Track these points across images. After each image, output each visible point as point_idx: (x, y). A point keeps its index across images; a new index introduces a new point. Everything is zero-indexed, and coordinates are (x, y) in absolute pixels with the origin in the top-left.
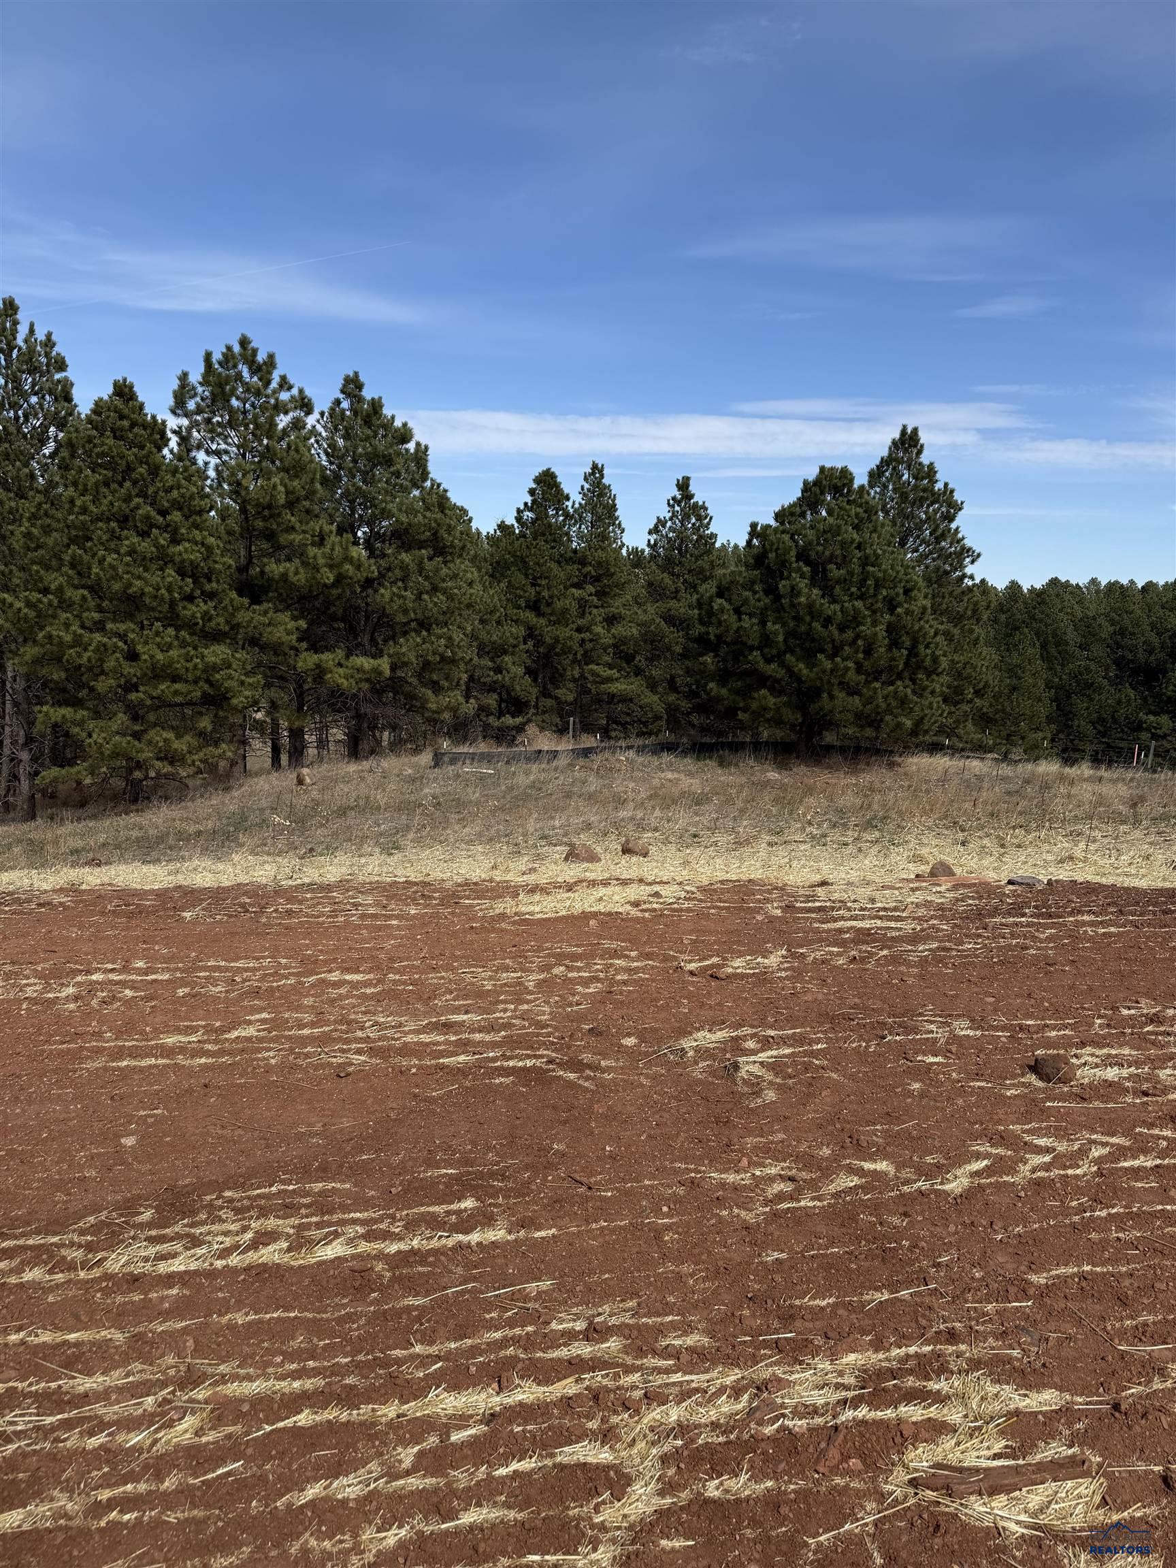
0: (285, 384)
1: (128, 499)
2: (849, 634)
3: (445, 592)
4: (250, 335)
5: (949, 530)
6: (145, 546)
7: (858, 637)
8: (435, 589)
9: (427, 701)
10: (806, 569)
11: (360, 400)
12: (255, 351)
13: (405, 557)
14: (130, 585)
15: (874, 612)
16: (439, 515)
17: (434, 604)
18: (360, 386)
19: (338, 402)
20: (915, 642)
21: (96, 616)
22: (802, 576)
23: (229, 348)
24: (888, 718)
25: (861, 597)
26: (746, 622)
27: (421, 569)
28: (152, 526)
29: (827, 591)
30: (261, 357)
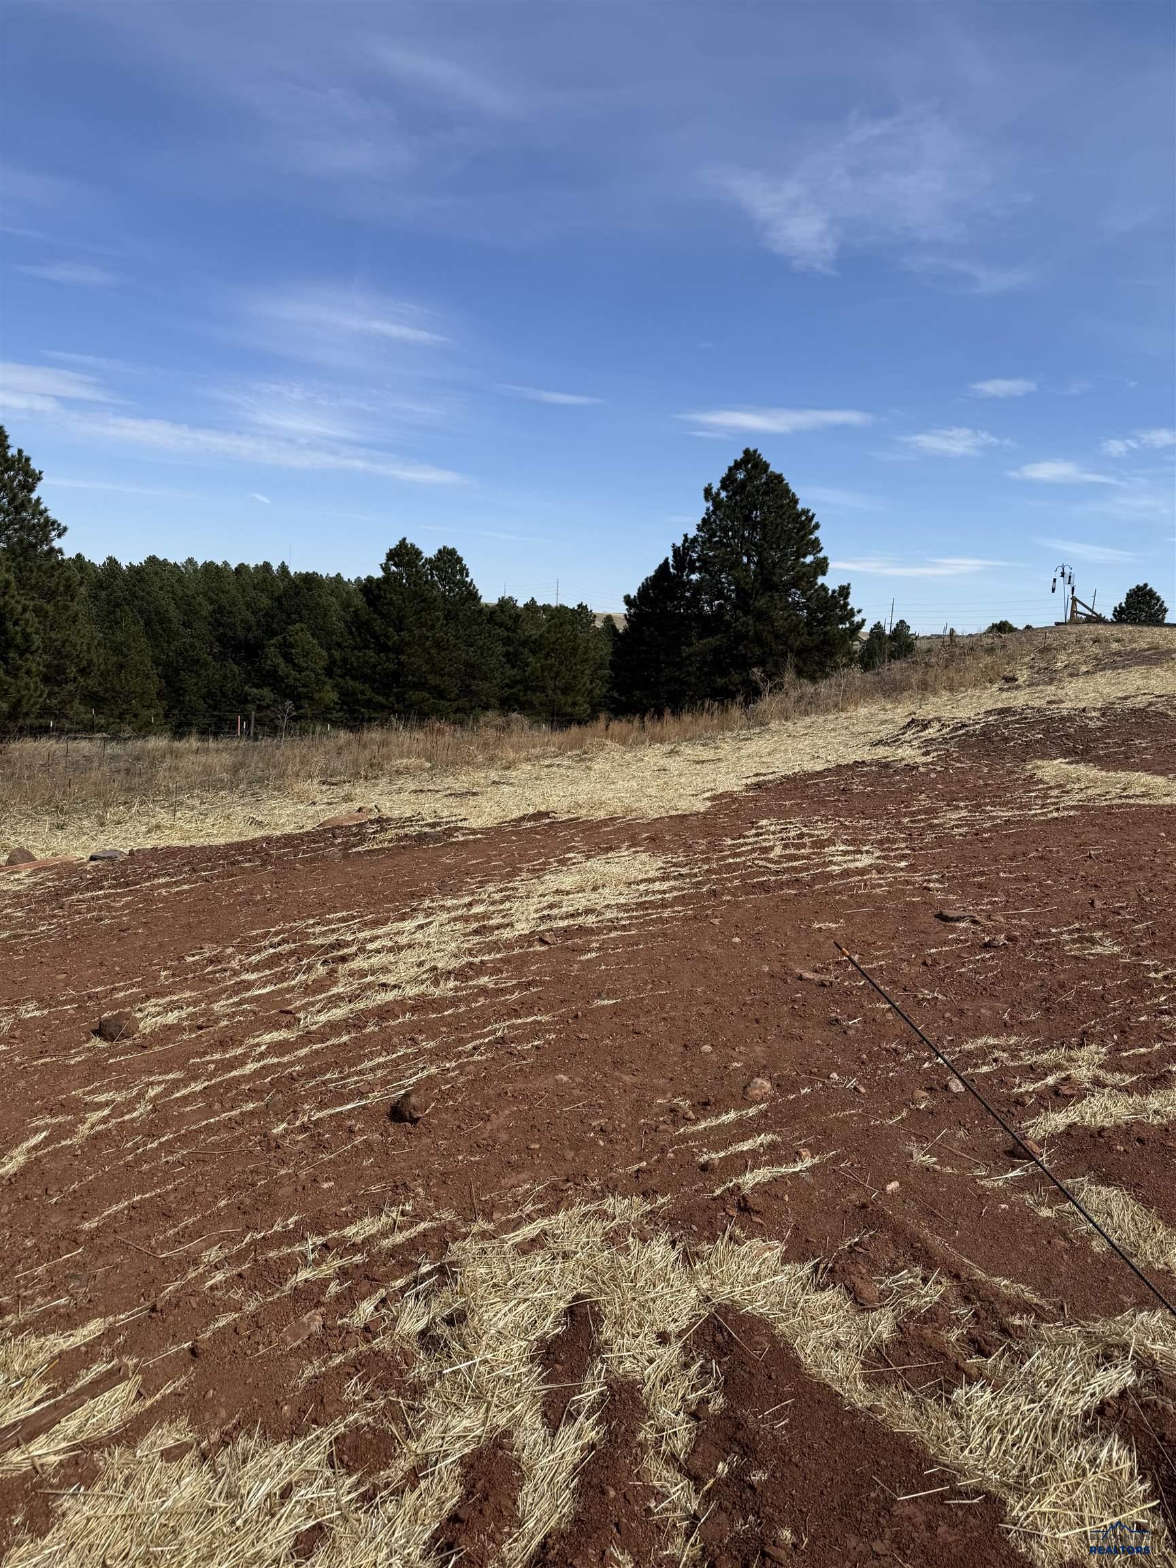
5: (30, 500)
20: (2, 619)
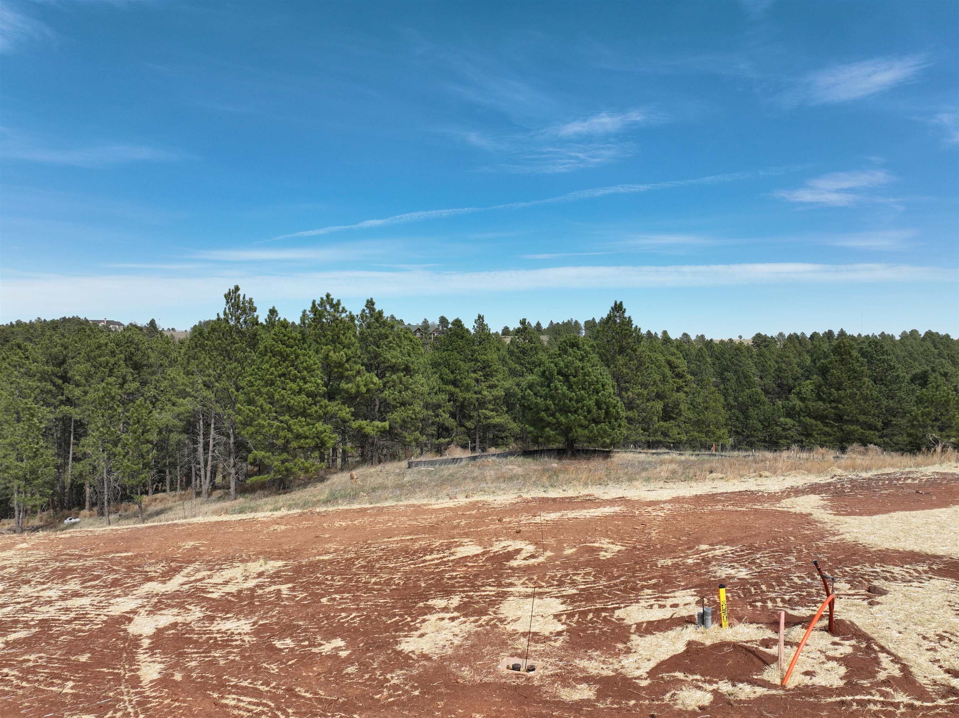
0: (344, 310)
1: (287, 367)
2: (580, 405)
3: (411, 389)
4: (330, 293)
6: (294, 386)
7: (583, 406)
8: (407, 389)
9: (405, 438)
10: (561, 378)
11: (374, 310)
12: (332, 300)
13: (394, 377)
14: (289, 402)
15: (590, 395)
16: (408, 358)
17: (407, 394)
18: (373, 304)
19: (364, 310)
20: (608, 408)
21: (274, 414)
22: (560, 381)
23: (322, 299)
24: (600, 439)
25: (583, 389)
26: (539, 400)
27: (401, 382)
28: (296, 377)
29: (570, 387)
30: (335, 302)
